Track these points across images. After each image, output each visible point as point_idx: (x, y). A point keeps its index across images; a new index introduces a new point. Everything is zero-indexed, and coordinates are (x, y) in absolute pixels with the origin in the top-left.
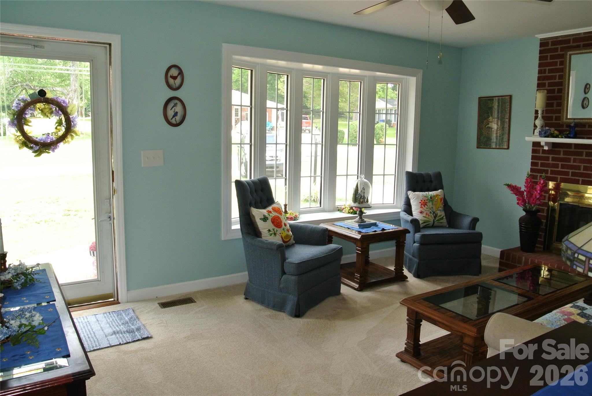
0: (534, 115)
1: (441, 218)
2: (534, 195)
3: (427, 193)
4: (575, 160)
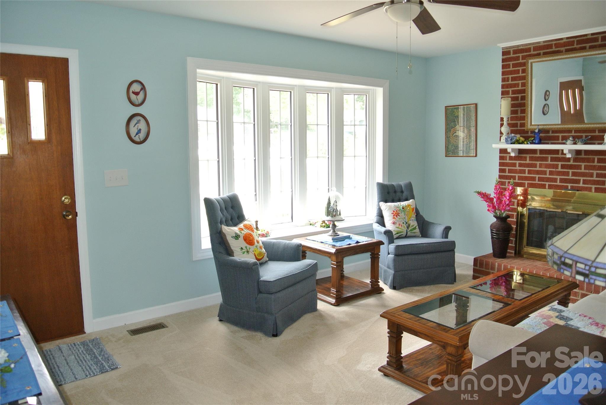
0: (499, 123)
1: (414, 228)
2: (503, 201)
3: (399, 203)
4: (541, 166)
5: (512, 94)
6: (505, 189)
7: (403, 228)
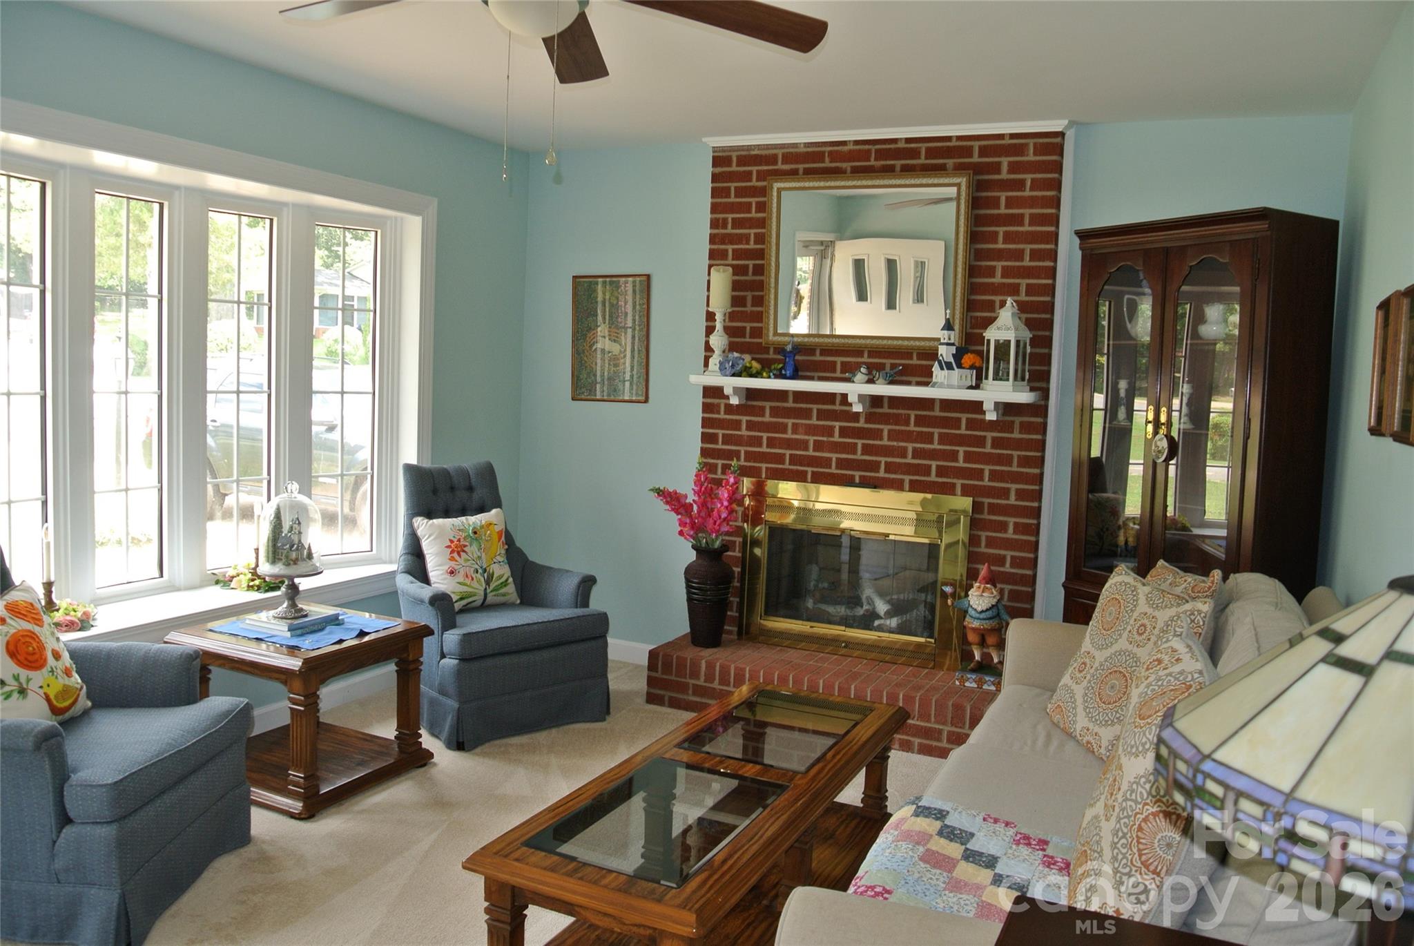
0: (703, 324)
1: (502, 583)
2: (716, 510)
3: (463, 518)
4: (795, 428)
5: (733, 259)
6: (718, 483)
7: (475, 584)
